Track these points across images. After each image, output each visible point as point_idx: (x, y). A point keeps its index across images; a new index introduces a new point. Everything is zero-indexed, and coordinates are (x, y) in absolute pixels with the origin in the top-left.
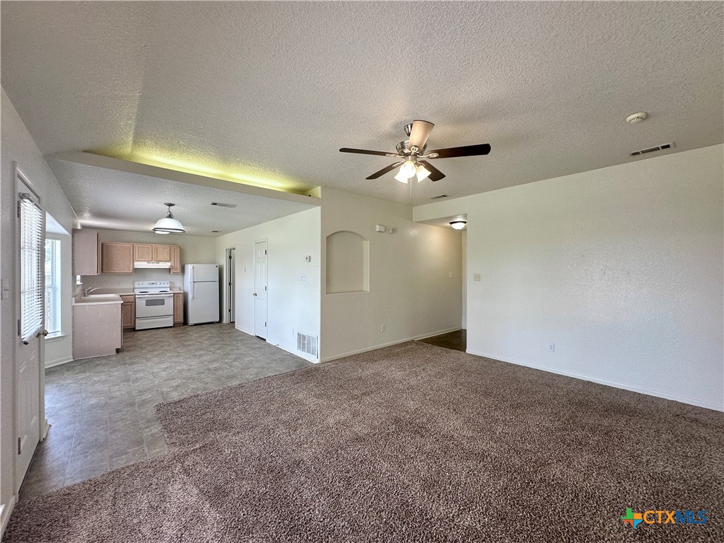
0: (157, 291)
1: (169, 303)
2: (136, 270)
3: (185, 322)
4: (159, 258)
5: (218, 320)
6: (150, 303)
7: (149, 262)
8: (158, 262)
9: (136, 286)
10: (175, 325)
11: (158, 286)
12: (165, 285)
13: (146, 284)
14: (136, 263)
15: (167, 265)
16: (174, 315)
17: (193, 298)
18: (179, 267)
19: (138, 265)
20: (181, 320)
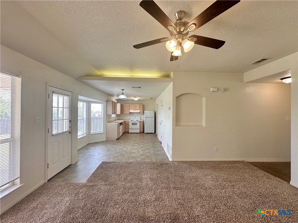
0: (135, 120)
1: (138, 124)
2: (130, 113)
3: (144, 132)
4: (137, 109)
5: (154, 132)
6: (133, 124)
7: (134, 110)
8: (136, 110)
9: (131, 118)
10: (140, 133)
11: (137, 118)
12: (139, 118)
13: (133, 118)
14: (130, 111)
15: (138, 111)
16: (140, 129)
17: (146, 123)
18: (142, 112)
19: (131, 111)
20: (142, 131)
